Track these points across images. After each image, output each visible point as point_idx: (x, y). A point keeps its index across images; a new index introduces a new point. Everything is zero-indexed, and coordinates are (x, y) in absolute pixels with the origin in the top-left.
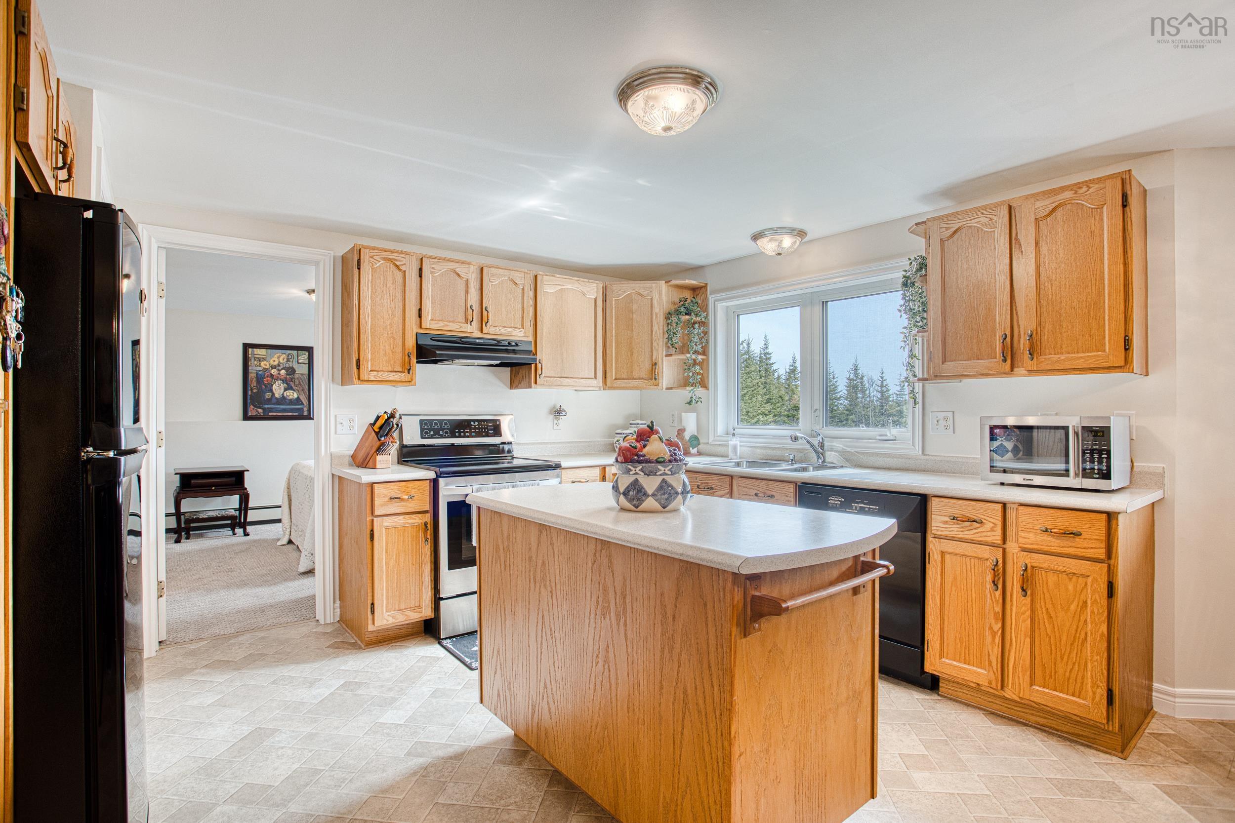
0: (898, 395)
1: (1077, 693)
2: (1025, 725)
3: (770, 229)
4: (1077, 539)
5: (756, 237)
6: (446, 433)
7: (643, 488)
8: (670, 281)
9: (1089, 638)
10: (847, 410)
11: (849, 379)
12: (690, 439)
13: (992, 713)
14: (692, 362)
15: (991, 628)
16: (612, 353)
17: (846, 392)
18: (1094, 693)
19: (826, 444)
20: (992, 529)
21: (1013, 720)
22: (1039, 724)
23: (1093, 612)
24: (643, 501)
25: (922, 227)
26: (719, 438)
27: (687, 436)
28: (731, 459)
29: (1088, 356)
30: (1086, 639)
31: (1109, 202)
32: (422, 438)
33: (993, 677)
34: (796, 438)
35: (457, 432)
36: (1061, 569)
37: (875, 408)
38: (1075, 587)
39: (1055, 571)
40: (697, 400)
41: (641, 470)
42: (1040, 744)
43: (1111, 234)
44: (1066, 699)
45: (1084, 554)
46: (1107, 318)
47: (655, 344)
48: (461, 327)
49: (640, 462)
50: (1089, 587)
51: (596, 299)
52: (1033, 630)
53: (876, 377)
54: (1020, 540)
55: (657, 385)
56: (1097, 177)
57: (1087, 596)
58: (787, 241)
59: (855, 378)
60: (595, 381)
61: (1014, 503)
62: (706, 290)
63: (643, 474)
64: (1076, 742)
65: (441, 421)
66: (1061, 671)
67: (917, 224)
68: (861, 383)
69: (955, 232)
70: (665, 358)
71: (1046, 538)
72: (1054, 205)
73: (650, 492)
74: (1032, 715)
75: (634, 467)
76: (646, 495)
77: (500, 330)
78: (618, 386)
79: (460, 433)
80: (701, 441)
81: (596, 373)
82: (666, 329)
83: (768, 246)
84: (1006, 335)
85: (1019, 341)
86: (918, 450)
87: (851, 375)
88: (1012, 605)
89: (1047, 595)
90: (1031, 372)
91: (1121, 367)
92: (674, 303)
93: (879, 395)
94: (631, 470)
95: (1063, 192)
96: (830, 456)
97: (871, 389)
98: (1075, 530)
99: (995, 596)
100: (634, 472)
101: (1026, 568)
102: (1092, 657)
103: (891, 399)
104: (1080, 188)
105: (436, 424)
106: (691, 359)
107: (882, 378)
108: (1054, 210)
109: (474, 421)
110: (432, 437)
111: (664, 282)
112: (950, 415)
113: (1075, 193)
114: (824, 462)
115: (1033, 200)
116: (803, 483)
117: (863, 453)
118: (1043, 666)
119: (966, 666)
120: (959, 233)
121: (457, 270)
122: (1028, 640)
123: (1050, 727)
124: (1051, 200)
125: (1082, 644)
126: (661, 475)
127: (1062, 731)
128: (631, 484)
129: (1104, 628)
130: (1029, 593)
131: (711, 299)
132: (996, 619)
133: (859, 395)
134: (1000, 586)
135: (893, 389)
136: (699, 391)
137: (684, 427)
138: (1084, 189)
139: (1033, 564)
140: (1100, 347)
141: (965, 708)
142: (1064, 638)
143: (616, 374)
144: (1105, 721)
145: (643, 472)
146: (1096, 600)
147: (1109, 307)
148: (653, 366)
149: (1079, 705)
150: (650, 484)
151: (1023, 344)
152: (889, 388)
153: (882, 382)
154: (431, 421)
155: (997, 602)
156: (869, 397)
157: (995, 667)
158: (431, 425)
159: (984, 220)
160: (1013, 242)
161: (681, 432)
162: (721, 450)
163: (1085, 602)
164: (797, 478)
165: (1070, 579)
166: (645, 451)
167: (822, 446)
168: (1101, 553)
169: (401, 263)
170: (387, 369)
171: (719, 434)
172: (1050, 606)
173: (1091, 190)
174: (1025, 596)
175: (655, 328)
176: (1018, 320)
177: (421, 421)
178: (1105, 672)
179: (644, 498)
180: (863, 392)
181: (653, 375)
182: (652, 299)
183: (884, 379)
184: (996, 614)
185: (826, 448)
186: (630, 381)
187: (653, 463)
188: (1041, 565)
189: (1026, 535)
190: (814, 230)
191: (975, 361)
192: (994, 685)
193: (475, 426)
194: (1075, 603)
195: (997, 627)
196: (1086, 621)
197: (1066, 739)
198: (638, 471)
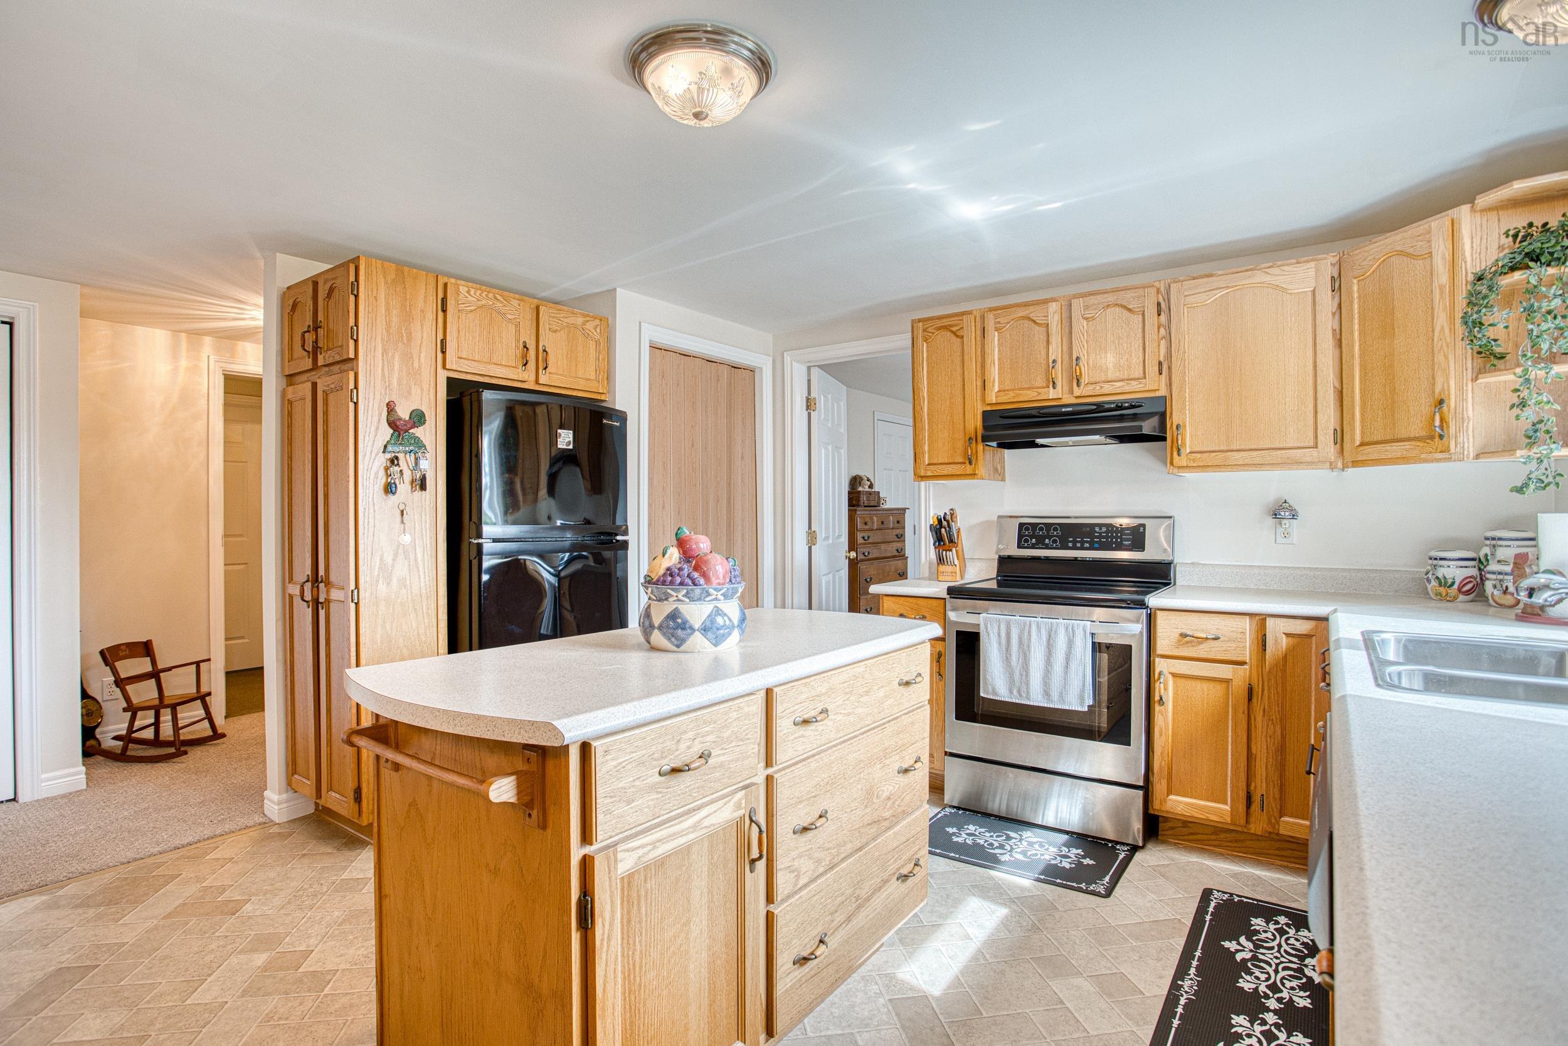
6: (1055, 541)
16: (1354, 392)
32: (1019, 547)
35: (1071, 542)
47: (1439, 358)
48: (1039, 394)
51: (1314, 293)
55: (1448, 451)
60: (1317, 452)
65: (1048, 526)
70: (1470, 385)
77: (1101, 387)
78: (1367, 458)
79: (1074, 542)
81: (1318, 436)
105: (1041, 529)
109: (1100, 526)
110: (1033, 547)
121: (1031, 315)
143: (1363, 433)
148: (1435, 405)
154: (1034, 525)
158: (1034, 530)
169: (957, 328)
170: (946, 461)
177: (1021, 525)
181: (1434, 428)
182: (1431, 258)
186: (1390, 446)
193: (1100, 533)
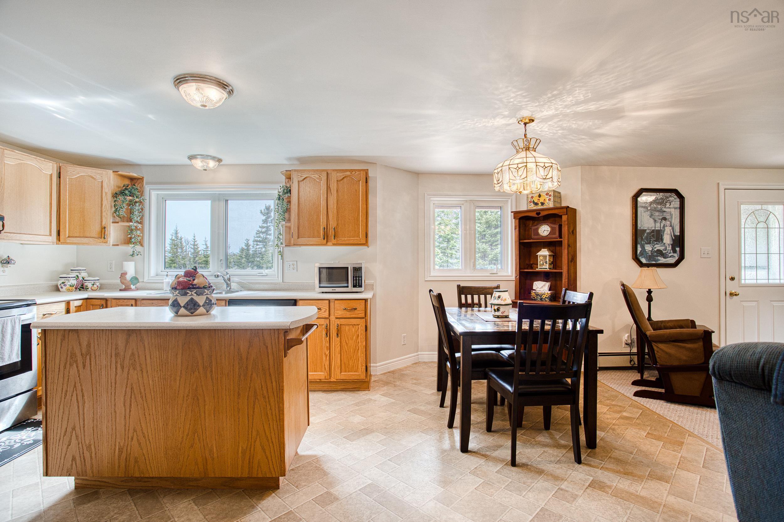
0: (205, 251)
1: (356, 371)
2: (337, 391)
3: (201, 155)
4: (356, 311)
5: (191, 158)
7: (197, 302)
8: (117, 172)
9: (360, 349)
10: (171, 260)
11: (171, 239)
12: (131, 280)
13: (324, 391)
14: (135, 228)
15: (325, 354)
16: (66, 217)
17: (169, 249)
18: (362, 369)
19: (231, 279)
20: (325, 312)
21: (333, 391)
22: (342, 389)
23: (361, 338)
24: (197, 309)
25: (288, 172)
26: (152, 278)
27: (128, 277)
28: (166, 291)
29: (354, 239)
30: (359, 348)
31: (362, 180)
33: (326, 374)
34: (218, 276)
36: (350, 324)
37: (190, 260)
38: (355, 330)
39: (349, 325)
40: (137, 253)
41: (195, 293)
42: (344, 395)
43: (362, 191)
44: (352, 374)
45: (358, 317)
46: (360, 225)
47: (104, 214)
49: (194, 288)
50: (360, 329)
51: (51, 175)
52: (341, 351)
53: (190, 238)
54: (336, 314)
55: (107, 242)
56: (357, 169)
57: (359, 332)
58: (212, 164)
59: (176, 239)
60: (50, 238)
61: (333, 299)
62: (143, 181)
63: (196, 295)
64: (354, 391)
66: (351, 364)
67: (286, 171)
68: (181, 243)
69: (304, 179)
70: (112, 224)
71: (345, 312)
72: (344, 176)
73: (201, 304)
74: (339, 386)
75: (191, 291)
76: (199, 306)
78: (71, 242)
80: (140, 280)
81: (51, 232)
82: (113, 204)
83: (198, 164)
84: (325, 228)
85: (329, 231)
86: (280, 280)
87: (173, 237)
88: (333, 342)
89: (345, 335)
90: (334, 245)
91: (364, 244)
92: (119, 187)
93: (192, 251)
94: (188, 293)
95: (347, 172)
96: (234, 286)
97: (187, 246)
98: (355, 308)
99: (326, 340)
100: (190, 294)
101: (338, 325)
102: (361, 355)
103: (200, 253)
104: (353, 172)
106: (134, 226)
107: (194, 240)
108: (343, 178)
111: (112, 171)
112: (295, 263)
113: (351, 173)
114: (230, 289)
115: (336, 172)
116: (230, 300)
117: (251, 283)
118: (345, 364)
119: (315, 373)
120: (306, 179)
122: (339, 355)
123: (346, 389)
124: (343, 174)
125: (358, 351)
126: (205, 295)
127: (350, 389)
128: (189, 301)
129: (364, 343)
130: (339, 336)
131: (147, 188)
132: (327, 349)
133: (179, 250)
134: (328, 335)
135: (201, 247)
136: (138, 248)
137: (125, 271)
138: (354, 173)
139: (341, 323)
140: (358, 236)
141: (314, 392)
142: (352, 351)
143: (69, 232)
144: (365, 378)
145: (196, 294)
146: (362, 333)
147: (361, 220)
148: (102, 229)
149: (357, 375)
150: (201, 300)
151: (331, 232)
152: (198, 246)
153: (195, 242)
155: (327, 342)
156: (186, 251)
157: (327, 369)
159: (317, 176)
160: (328, 188)
161: (123, 275)
162: (159, 286)
163: (358, 335)
164: (227, 297)
165: (353, 327)
166: (195, 282)
167: (229, 280)
168: (363, 315)
171: (152, 276)
172: (347, 339)
173: (356, 174)
174: (338, 337)
175: (105, 202)
176: (329, 222)
178: (365, 360)
179: (198, 308)
180: (182, 248)
181: (103, 234)
182: (102, 182)
183: (196, 240)
184: (327, 347)
185: (231, 281)
186: (82, 239)
187: (201, 288)
188: (343, 323)
189: (338, 312)
190: (227, 160)
191: (312, 239)
192: (327, 378)
194: (355, 336)
195: (327, 353)
196: (358, 342)
197: (351, 391)
198: (193, 294)
